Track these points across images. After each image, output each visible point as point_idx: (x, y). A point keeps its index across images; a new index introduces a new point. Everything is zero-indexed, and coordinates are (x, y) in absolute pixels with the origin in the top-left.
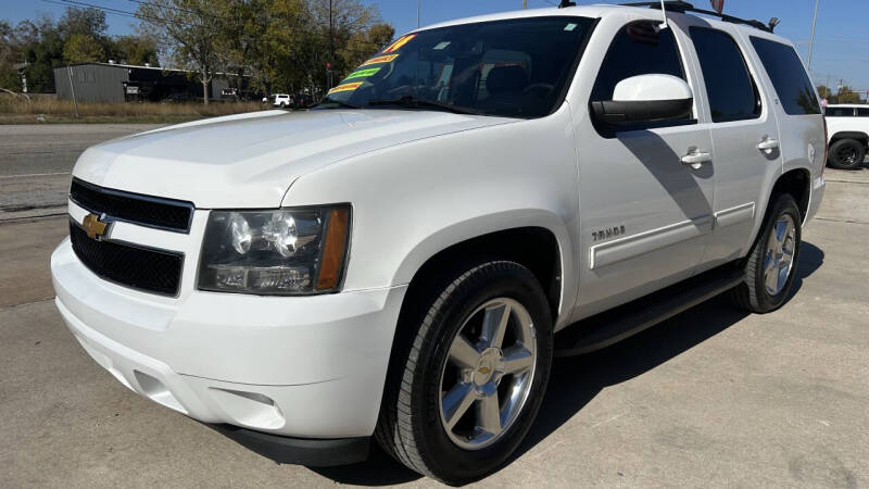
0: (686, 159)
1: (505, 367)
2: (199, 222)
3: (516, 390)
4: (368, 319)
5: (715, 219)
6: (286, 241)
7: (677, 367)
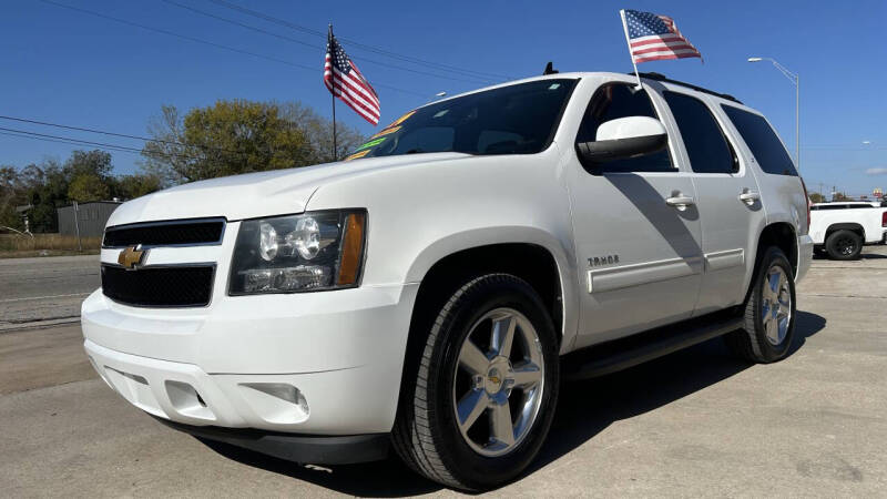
0: (670, 200)
1: (515, 378)
2: (231, 234)
3: (528, 404)
4: (383, 313)
5: (705, 260)
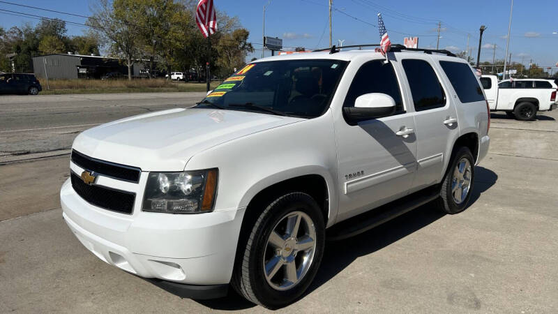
0: (399, 133)
1: (299, 247)
2: (144, 178)
3: (306, 259)
4: (226, 225)
5: (418, 164)
6: (186, 187)
7: (399, 245)
